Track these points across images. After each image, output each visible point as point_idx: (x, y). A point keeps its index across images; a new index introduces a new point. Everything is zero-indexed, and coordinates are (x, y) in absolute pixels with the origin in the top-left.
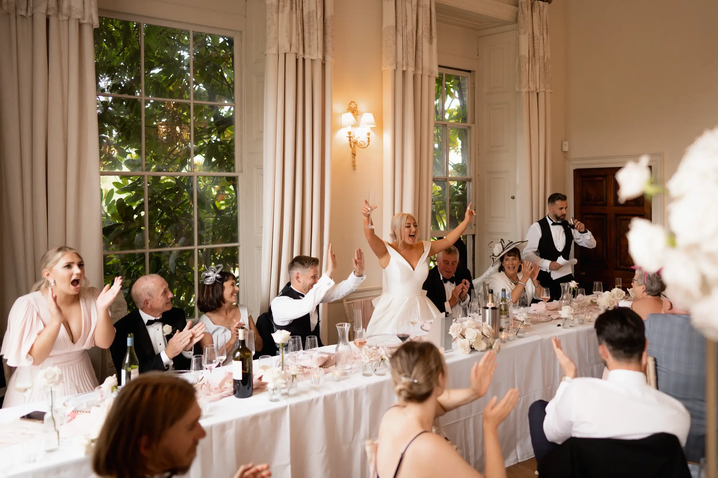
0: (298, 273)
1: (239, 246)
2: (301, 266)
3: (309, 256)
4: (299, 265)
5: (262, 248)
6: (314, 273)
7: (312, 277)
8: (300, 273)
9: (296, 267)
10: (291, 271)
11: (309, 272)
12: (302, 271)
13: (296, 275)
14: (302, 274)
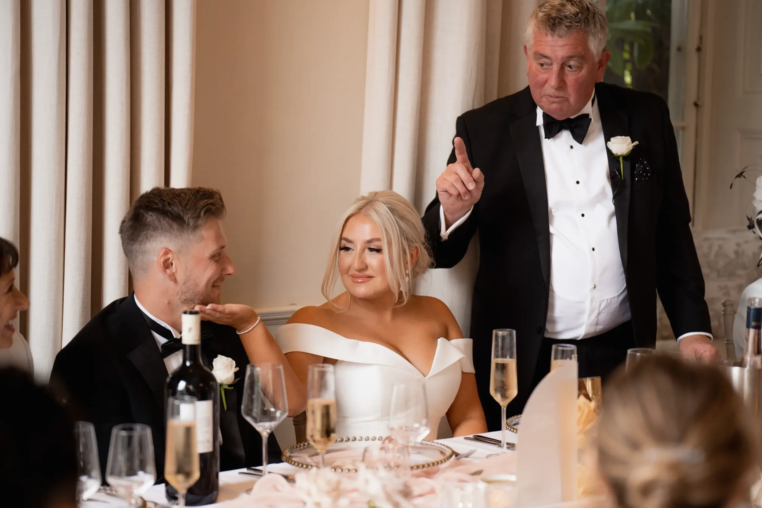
0: (166, 251)
8: (172, 249)
11: (201, 241)
12: (180, 241)
13: (162, 259)
14: (179, 252)
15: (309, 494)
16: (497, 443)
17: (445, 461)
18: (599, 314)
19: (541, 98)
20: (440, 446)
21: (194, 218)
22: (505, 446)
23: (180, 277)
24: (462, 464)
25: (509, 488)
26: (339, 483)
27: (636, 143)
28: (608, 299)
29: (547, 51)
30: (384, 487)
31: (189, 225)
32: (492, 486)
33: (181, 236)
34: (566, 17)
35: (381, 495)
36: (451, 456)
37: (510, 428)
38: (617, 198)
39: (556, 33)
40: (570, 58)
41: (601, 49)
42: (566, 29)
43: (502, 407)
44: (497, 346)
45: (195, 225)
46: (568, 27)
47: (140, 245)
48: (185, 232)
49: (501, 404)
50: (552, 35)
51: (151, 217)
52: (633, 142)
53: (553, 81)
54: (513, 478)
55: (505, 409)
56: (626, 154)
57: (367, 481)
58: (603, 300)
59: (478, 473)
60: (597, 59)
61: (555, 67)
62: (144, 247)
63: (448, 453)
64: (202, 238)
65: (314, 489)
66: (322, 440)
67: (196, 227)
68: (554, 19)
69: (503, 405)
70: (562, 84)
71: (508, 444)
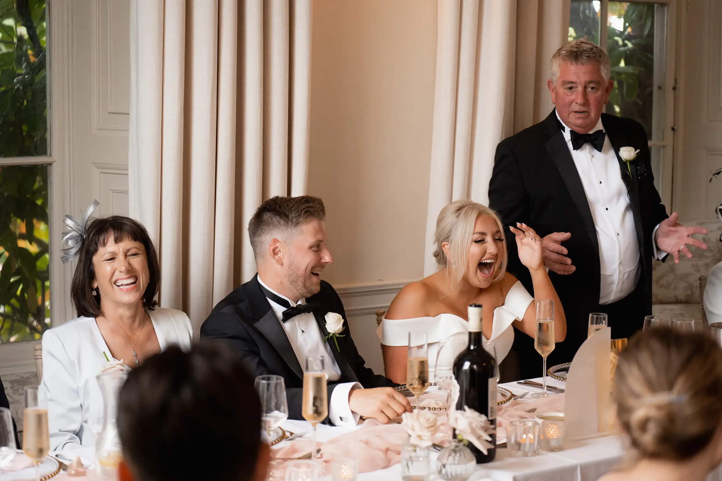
0: (275, 241)
1: (50, 164)
2: (282, 222)
3: (285, 196)
4: (276, 219)
5: (127, 170)
6: (315, 236)
7: (311, 247)
8: (280, 239)
9: (268, 224)
10: (256, 239)
11: (302, 234)
12: (285, 234)
13: (272, 247)
14: (285, 242)
15: (413, 429)
16: (540, 386)
17: (507, 401)
18: (623, 283)
19: (569, 115)
20: (502, 390)
21: (296, 217)
22: (546, 388)
23: (286, 262)
24: (518, 404)
25: (561, 424)
26: (435, 421)
27: (638, 151)
28: (628, 272)
29: (573, 78)
30: (470, 424)
31: (292, 222)
32: (548, 422)
33: (287, 230)
34: (584, 50)
35: (468, 430)
36: (510, 398)
37: (550, 375)
38: (631, 192)
39: (580, 61)
40: (590, 82)
41: (609, 76)
42: (586, 58)
43: (544, 358)
44: (540, 311)
45: (297, 222)
46: (588, 57)
47: (258, 237)
48: (290, 227)
49: (543, 356)
50: (577, 64)
51: (267, 216)
52: (636, 150)
53: (580, 100)
54: (561, 415)
55: (546, 359)
56: (632, 159)
57: (456, 419)
58: (625, 273)
59: (533, 411)
60: (606, 85)
61: (580, 89)
62: (260, 239)
63: (509, 395)
64: (302, 232)
65: (417, 426)
66: (419, 386)
67: (297, 224)
68: (576, 52)
69: (544, 357)
70: (586, 103)
71: (547, 387)
